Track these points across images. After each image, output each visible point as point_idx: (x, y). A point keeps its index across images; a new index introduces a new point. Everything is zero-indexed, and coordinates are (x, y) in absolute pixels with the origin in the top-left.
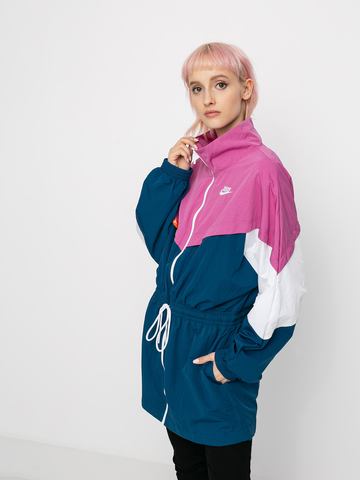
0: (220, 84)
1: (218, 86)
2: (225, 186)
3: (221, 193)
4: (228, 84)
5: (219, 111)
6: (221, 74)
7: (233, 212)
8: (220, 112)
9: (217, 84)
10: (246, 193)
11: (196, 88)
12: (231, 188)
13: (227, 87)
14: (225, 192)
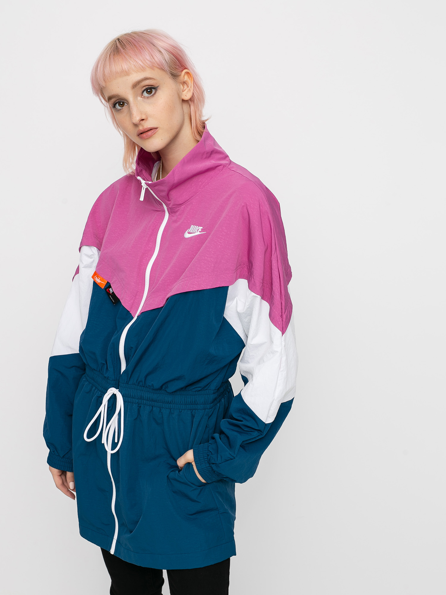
0: (146, 90)
1: (145, 94)
2: (192, 226)
3: (187, 235)
4: (158, 87)
5: (155, 126)
6: (145, 76)
7: (212, 259)
8: (157, 128)
9: (143, 91)
10: (229, 232)
11: (116, 103)
12: (202, 228)
13: (157, 92)
14: (193, 233)
